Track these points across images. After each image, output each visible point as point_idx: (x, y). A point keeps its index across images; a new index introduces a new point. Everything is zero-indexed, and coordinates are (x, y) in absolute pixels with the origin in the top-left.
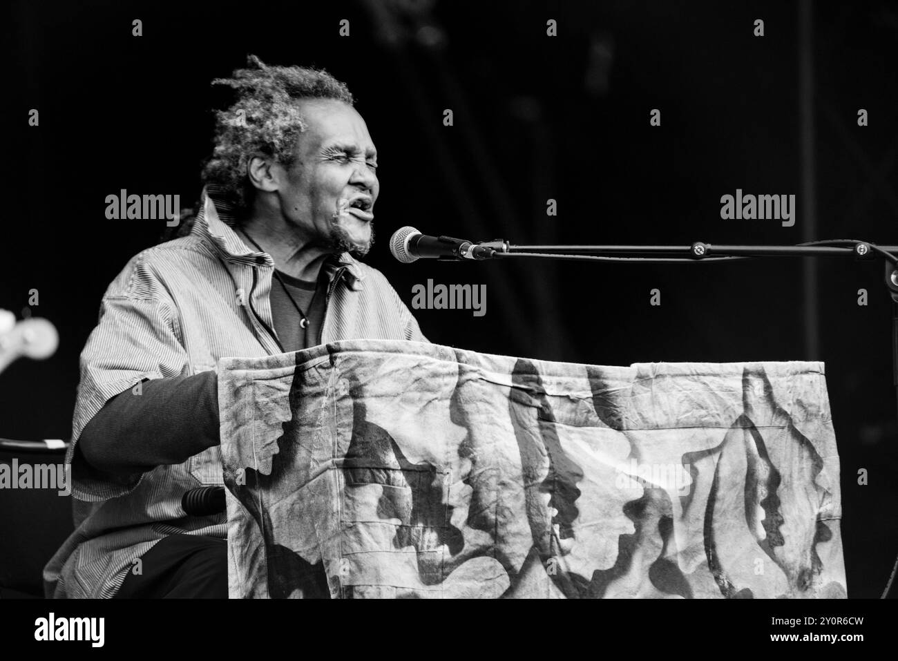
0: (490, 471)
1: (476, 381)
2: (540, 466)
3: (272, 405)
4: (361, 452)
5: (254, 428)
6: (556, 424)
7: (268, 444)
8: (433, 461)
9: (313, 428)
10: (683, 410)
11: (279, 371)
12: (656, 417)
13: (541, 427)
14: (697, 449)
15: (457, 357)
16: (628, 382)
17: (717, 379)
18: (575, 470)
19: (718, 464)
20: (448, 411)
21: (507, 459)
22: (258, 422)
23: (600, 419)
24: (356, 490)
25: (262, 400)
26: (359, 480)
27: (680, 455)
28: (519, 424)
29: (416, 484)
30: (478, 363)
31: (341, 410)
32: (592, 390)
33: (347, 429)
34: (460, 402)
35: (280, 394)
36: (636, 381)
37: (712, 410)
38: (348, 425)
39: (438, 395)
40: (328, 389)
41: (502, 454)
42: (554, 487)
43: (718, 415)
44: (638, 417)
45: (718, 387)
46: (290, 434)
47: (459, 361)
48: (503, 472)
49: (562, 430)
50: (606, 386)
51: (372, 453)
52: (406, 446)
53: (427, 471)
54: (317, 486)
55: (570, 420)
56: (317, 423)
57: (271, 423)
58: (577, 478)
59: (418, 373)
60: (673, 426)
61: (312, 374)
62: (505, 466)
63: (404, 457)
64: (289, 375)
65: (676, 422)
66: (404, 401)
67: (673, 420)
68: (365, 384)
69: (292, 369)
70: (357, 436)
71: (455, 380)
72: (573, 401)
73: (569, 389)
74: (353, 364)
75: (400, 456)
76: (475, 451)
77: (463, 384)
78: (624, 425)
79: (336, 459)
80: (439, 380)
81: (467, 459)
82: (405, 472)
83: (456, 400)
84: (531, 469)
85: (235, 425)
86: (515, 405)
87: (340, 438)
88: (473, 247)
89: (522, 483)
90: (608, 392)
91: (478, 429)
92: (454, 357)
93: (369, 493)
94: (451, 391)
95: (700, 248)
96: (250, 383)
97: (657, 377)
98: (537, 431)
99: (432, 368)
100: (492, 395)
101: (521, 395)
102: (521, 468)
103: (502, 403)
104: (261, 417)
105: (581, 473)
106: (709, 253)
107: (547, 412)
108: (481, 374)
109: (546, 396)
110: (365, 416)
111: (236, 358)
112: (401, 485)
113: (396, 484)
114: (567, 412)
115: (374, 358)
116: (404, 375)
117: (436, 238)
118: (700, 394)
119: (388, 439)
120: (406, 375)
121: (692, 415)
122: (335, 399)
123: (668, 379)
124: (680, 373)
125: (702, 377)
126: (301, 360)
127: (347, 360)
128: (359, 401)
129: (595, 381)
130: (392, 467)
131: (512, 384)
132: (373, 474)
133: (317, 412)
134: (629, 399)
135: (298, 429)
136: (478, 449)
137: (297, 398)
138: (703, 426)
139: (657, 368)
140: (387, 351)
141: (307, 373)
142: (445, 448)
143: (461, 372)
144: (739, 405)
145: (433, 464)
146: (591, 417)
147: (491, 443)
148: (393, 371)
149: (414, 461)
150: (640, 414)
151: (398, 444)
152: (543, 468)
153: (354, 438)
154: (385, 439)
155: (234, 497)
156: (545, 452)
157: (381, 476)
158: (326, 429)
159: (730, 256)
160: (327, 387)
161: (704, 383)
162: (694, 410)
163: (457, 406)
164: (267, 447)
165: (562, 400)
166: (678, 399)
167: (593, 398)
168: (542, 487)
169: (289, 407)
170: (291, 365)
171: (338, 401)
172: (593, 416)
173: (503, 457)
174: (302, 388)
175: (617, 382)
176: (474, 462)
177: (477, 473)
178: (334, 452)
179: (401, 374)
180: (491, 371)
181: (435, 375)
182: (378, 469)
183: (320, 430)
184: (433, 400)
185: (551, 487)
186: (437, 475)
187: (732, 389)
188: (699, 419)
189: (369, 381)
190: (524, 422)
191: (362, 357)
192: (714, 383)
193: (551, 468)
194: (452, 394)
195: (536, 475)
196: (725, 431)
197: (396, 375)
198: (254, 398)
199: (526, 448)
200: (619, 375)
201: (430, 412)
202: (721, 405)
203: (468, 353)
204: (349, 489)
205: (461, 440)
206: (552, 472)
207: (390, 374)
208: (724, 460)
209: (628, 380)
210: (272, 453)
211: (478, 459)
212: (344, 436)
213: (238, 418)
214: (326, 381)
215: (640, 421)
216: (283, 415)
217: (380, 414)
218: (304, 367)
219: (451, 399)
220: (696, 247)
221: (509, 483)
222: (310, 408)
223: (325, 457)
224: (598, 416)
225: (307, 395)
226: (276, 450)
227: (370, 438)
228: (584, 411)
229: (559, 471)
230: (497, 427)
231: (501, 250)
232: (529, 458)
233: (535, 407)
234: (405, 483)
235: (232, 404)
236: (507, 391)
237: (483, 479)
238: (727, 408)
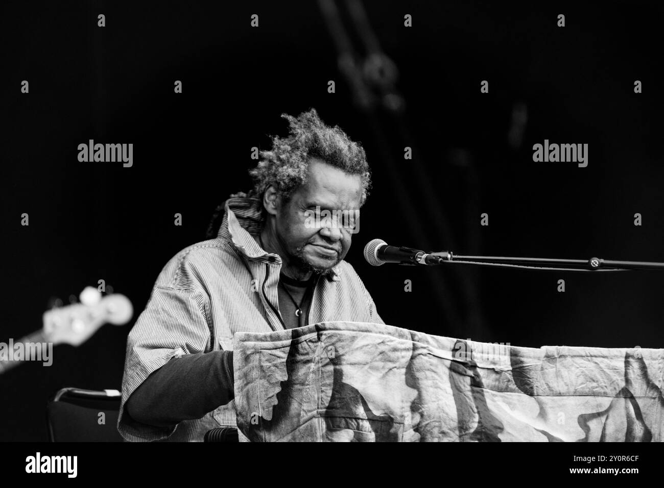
0: (434, 423)
1: (425, 355)
2: (471, 420)
3: (273, 368)
4: (338, 405)
5: (259, 384)
6: (484, 389)
7: (270, 398)
8: (392, 414)
9: (303, 387)
10: (580, 382)
11: (279, 343)
12: (559, 387)
13: (473, 391)
14: (590, 412)
15: (412, 337)
16: (539, 360)
17: (605, 360)
18: (498, 425)
19: (605, 424)
20: (404, 377)
21: (447, 414)
22: (262, 381)
23: (517, 387)
24: (334, 433)
25: (266, 364)
26: (337, 426)
27: (577, 416)
28: (457, 389)
29: (379, 430)
30: (427, 342)
31: (324, 373)
32: (512, 365)
33: (329, 388)
34: (413, 371)
35: (279, 361)
36: (545, 359)
37: (601, 383)
38: (329, 385)
39: (397, 365)
40: (315, 358)
41: (443, 410)
42: (481, 436)
43: (606, 387)
44: (545, 386)
45: (606, 366)
46: (286, 390)
47: (413, 340)
48: (443, 424)
49: (488, 394)
50: (522, 362)
51: (346, 406)
52: (372, 402)
53: (386, 421)
54: (306, 429)
55: (495, 386)
56: (307, 383)
57: (272, 382)
58: (499, 430)
59: (382, 348)
60: (572, 394)
61: (304, 346)
62: (445, 419)
63: (369, 410)
64: (287, 347)
65: (574, 390)
66: (371, 368)
67: (572, 390)
68: (343, 355)
69: (289, 342)
70: (335, 393)
71: (410, 354)
72: (497, 373)
73: (494, 363)
74: (334, 339)
75: (367, 410)
76: (423, 407)
77: (416, 357)
78: (535, 392)
79: (320, 410)
80: (398, 354)
81: (417, 413)
82: (371, 421)
83: (410, 369)
84: (464, 423)
85: (245, 382)
86: (454, 374)
87: (323, 394)
88: (425, 255)
89: (457, 432)
90: (524, 367)
91: (426, 391)
92: (410, 337)
93: (344, 436)
94: (407, 362)
95: (595, 262)
96: (257, 351)
97: (560, 356)
98: (469, 394)
99: (392, 344)
100: (436, 366)
101: (458, 367)
102: (457, 421)
103: (444, 372)
104: (264, 377)
105: (501, 427)
106: (602, 266)
107: (478, 380)
108: (429, 350)
109: (478, 369)
110: (342, 378)
111: (247, 333)
112: (367, 431)
113: (363, 430)
114: (493, 381)
115: (350, 335)
116: (372, 349)
117: (398, 248)
118: (592, 371)
119: (358, 396)
120: (373, 349)
121: (586, 386)
122: (320, 365)
123: (569, 359)
124: (578, 354)
125: (594, 358)
126: (296, 335)
127: (330, 337)
128: (338, 367)
129: (513, 358)
130: (361, 417)
131: (452, 359)
132: (347, 423)
133: (306, 374)
134: (539, 372)
135: (292, 387)
136: (426, 406)
137: (292, 364)
138: (595, 394)
139: (561, 350)
140: (360, 331)
141: (300, 345)
142: (401, 404)
143: (415, 348)
144: (621, 380)
145: (392, 416)
146: (510, 385)
147: (435, 401)
148: (364, 346)
149: (377, 413)
150: (547, 384)
151: (366, 400)
152: (473, 422)
153: (333, 394)
154: (357, 396)
155: (244, 436)
156: (476, 410)
157: (352, 423)
158: (313, 387)
159: (618, 269)
160: (315, 356)
161: (596, 363)
162: (588, 383)
163: (411, 373)
164: (269, 399)
165: (489, 371)
166: (576, 374)
167: (512, 371)
168: (472, 436)
169: (286, 370)
170: (288, 339)
171: (323, 366)
172: (512, 384)
173: (444, 412)
174: (296, 356)
175: (530, 360)
176: (422, 415)
177: (424, 424)
178: (318, 405)
179: (370, 348)
180: (437, 348)
181: (395, 350)
182: (351, 418)
183: (308, 388)
184: (393, 368)
185: (479, 436)
186: (395, 424)
187: (616, 368)
188: (591, 389)
189: (346, 353)
190: (460, 387)
191: (341, 335)
192: (604, 363)
193: (479, 422)
194: (407, 364)
195: (468, 427)
196: (611, 399)
197: (366, 349)
198: (260, 363)
199: (462, 407)
200: (532, 354)
201: (391, 377)
202: (608, 379)
203: (420, 334)
204: (329, 433)
205: (412, 399)
206: (480, 425)
207: (361, 348)
208: (610, 421)
209: (539, 359)
210: (273, 404)
211: (425, 414)
212: (326, 393)
213: (248, 378)
214: (314, 352)
215: (547, 389)
216: (281, 376)
217: (354, 377)
218: (298, 341)
219: (406, 368)
220: (593, 261)
221: (448, 432)
222: (302, 372)
223: (312, 409)
224: (516, 384)
225: (299, 362)
226: (276, 402)
227: (346, 395)
228: (505, 380)
229: (485, 425)
230: (439, 390)
231: (447, 259)
232: (463, 415)
233: (469, 376)
234: (370, 429)
235: (243, 367)
236: (448, 363)
237: (428, 429)
238: (612, 382)
